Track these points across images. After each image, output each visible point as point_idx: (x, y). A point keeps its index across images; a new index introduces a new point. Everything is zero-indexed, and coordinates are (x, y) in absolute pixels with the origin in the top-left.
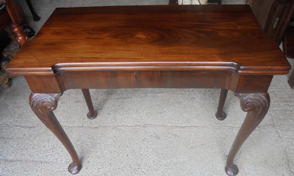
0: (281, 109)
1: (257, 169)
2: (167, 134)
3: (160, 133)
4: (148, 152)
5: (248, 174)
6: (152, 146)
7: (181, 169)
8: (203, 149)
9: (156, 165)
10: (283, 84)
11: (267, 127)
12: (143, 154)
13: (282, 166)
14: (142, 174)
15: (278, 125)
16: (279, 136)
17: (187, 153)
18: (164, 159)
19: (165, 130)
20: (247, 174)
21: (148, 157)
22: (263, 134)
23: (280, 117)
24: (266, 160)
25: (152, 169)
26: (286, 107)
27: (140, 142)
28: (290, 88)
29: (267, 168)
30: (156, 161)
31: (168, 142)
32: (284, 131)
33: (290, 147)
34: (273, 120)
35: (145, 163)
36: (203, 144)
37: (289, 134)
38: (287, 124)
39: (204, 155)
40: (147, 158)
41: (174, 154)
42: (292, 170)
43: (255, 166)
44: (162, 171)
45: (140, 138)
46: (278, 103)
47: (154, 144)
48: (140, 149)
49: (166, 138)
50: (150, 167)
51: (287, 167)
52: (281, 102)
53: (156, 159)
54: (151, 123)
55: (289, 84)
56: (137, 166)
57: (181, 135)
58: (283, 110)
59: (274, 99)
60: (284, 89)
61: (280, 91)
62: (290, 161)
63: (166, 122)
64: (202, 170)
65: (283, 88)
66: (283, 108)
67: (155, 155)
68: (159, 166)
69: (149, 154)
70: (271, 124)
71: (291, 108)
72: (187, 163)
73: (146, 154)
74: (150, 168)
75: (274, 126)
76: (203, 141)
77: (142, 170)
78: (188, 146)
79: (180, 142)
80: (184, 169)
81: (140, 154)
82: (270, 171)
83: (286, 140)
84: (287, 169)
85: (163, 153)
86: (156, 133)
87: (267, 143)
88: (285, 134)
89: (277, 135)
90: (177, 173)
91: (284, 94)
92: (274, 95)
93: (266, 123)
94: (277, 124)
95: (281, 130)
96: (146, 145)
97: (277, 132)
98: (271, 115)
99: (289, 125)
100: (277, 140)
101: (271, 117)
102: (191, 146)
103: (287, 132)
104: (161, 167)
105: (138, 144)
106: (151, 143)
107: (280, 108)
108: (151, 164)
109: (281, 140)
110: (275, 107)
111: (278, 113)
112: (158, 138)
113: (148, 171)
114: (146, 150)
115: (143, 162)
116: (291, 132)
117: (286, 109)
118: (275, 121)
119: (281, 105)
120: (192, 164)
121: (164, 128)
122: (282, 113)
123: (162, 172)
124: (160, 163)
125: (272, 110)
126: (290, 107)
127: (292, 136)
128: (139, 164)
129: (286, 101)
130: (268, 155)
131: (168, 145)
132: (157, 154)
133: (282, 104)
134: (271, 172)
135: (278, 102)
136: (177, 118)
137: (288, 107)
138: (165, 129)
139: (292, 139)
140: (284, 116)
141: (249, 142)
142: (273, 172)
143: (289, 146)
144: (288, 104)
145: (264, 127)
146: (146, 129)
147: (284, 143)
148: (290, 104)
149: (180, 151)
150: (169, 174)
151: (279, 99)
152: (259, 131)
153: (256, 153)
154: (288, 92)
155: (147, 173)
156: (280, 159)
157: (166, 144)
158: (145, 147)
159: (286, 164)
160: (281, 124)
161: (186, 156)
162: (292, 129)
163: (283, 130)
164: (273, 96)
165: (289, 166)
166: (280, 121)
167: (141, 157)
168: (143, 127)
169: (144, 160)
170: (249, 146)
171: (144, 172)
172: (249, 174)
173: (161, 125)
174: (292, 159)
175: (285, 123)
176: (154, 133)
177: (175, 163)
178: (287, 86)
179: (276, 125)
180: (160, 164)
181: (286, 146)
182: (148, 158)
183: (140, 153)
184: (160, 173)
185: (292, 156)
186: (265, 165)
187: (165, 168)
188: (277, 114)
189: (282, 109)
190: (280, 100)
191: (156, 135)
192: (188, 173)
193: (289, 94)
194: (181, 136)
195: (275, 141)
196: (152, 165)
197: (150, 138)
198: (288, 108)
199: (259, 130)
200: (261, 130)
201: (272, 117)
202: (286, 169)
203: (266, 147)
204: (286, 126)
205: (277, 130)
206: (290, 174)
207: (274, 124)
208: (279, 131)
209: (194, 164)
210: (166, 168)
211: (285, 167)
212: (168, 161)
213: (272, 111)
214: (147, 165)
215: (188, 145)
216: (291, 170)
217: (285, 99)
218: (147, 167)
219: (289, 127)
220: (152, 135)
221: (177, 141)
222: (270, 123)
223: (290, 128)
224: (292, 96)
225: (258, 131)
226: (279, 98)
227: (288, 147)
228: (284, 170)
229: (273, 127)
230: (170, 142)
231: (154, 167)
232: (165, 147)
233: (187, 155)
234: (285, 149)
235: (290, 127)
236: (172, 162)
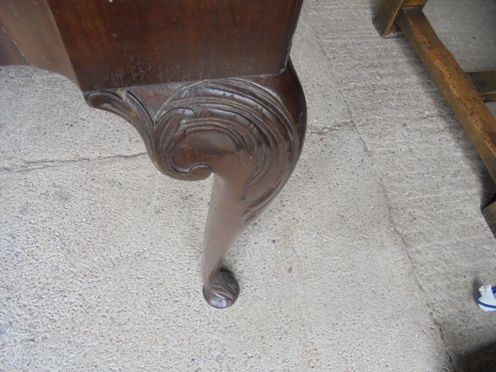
0: (364, 85)
1: (325, 241)
2: (90, 183)
3: (70, 182)
4: (37, 244)
5: (305, 259)
6: (48, 224)
7: (131, 276)
8: (186, 210)
9: (61, 279)
10: (363, 27)
11: (338, 130)
12: (22, 251)
13: (379, 223)
14: (20, 312)
15: (361, 123)
16: (366, 150)
17: (145, 229)
18: (84, 255)
19: (84, 173)
20: (301, 259)
21: (36, 257)
22: (331, 150)
23: (364, 104)
24: (343, 214)
25: (51, 292)
26: (373, 78)
27: (12, 216)
28: (378, 35)
29: (347, 235)
30: (61, 266)
31: (94, 205)
32: (376, 135)
33: (391, 174)
34: (350, 112)
35: (30, 278)
36: (187, 194)
37: (387, 142)
38: (380, 119)
39: (191, 227)
40: (35, 262)
41: (110, 237)
42: (398, 229)
43: (318, 233)
44: (81, 292)
45: (13, 205)
46: (357, 70)
47: (55, 218)
48: (13, 237)
49: (86, 193)
50: (43, 289)
51: (388, 224)
52: (363, 67)
53: (61, 260)
54: (44, 158)
55: (375, 27)
56: (6, 291)
57: (129, 180)
58: (369, 87)
59: (348, 63)
60: (366, 38)
61: (359, 42)
62: (394, 207)
63: (86, 149)
64: (189, 269)
65: (365, 35)
66: (368, 83)
67: (58, 247)
68: (70, 280)
69: (40, 250)
70: (347, 123)
71: (385, 82)
72: (147, 256)
73: (30, 250)
74: (44, 292)
75: (353, 127)
76: (187, 188)
77: (21, 301)
78: (149, 207)
79: (125, 198)
80: (140, 277)
81: (12, 253)
82: (353, 241)
83: (380, 158)
84: (388, 228)
85: (81, 240)
86: (57, 184)
87: (340, 171)
88: (378, 143)
89: (362, 149)
90: (121, 290)
91: (367, 49)
92: (346, 53)
93: (336, 121)
94: (359, 122)
95: (368, 136)
96: (30, 223)
97: (361, 139)
98: (346, 101)
99: (384, 120)
100: (362, 161)
101: (345, 107)
102: (155, 206)
103: (381, 138)
104: (75, 281)
105: (7, 225)
106: (45, 215)
107: (363, 83)
108: (47, 278)
109: (370, 158)
110: (352, 80)
111: (358, 94)
112: (64, 197)
113: (37, 302)
114: (31, 239)
115: (24, 277)
116: (389, 137)
117: (374, 83)
118: (354, 115)
119: (363, 76)
120: (160, 258)
121: (82, 167)
122: (366, 94)
123: (80, 295)
124: (72, 269)
125: (346, 88)
126: (381, 78)
127: (392, 146)
128: (9, 284)
129: (373, 66)
130: (346, 200)
131: (93, 213)
132: (63, 246)
133: (365, 73)
134: (355, 243)
135: (357, 68)
136: (117, 133)
137: (379, 78)
138: (85, 169)
139: (393, 152)
140: (372, 101)
141: (301, 173)
142: (360, 242)
143: (388, 172)
144: (378, 73)
145: (331, 132)
146: (29, 176)
147: (377, 166)
148: (381, 72)
149: (126, 225)
150: (99, 297)
151: (357, 62)
152: (320, 143)
153: (318, 199)
154: (375, 45)
155: (36, 306)
156: (372, 207)
157: (87, 212)
158: (28, 230)
159: (385, 216)
160: (367, 120)
161: (144, 236)
162: (391, 130)
163: (373, 134)
164: (346, 55)
165: (392, 222)
166: (365, 114)
167: (15, 262)
168: (20, 171)
169: (26, 269)
170: (301, 185)
171: (25, 306)
172: (306, 257)
173: (72, 158)
174: (396, 201)
175: (376, 117)
176: (54, 184)
177: (116, 262)
178: (372, 32)
179: (358, 124)
180: (73, 272)
181: (382, 173)
182: (37, 260)
183: (13, 251)
184: (73, 300)
185: (395, 196)
186: (341, 228)
187: (89, 283)
188: (356, 97)
189: (366, 84)
190: (360, 64)
191: (58, 189)
192: (152, 284)
193: (378, 49)
194: (129, 183)
195: (359, 162)
196: (50, 280)
197: (41, 202)
198: (379, 80)
199: (322, 140)
200: (324, 140)
201: (348, 106)
202: (387, 230)
203: (339, 183)
204: (377, 124)
205: (361, 136)
206: (396, 240)
207: (352, 122)
208: (365, 138)
209: (167, 257)
210: (90, 280)
211: (385, 225)
212: (96, 259)
213: (346, 91)
214: (37, 284)
215: (148, 204)
216: (396, 230)
217: (371, 62)
218: (34, 290)
219: (385, 126)
220: (47, 191)
221: (117, 198)
222: (343, 121)
223: (387, 129)
224: (383, 54)
225: (319, 145)
226: (359, 60)
227: (387, 174)
228: (383, 232)
229: (352, 130)
230: (99, 205)
231: (57, 285)
232: (84, 220)
233: (145, 233)
234: (381, 180)
235: (387, 125)
236: (108, 262)
